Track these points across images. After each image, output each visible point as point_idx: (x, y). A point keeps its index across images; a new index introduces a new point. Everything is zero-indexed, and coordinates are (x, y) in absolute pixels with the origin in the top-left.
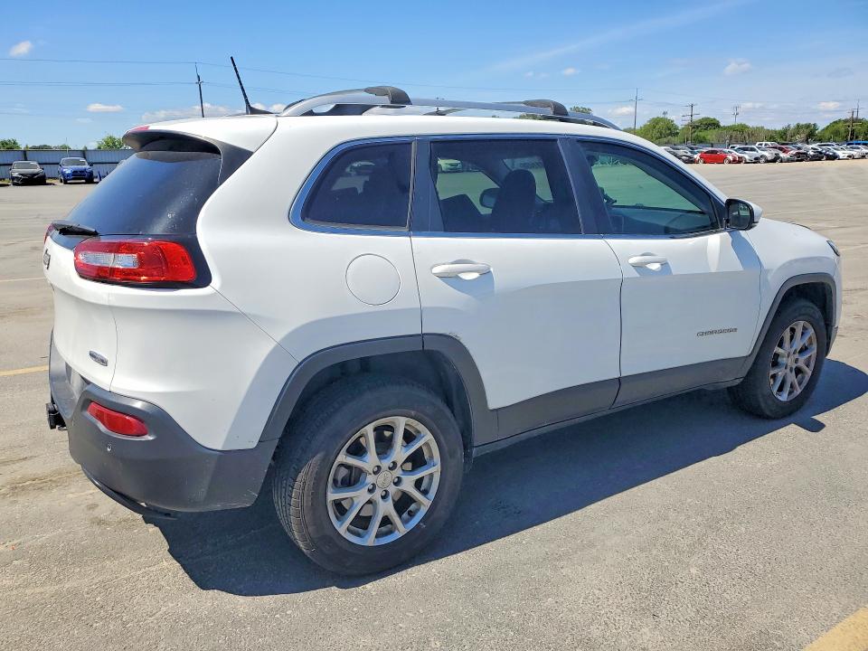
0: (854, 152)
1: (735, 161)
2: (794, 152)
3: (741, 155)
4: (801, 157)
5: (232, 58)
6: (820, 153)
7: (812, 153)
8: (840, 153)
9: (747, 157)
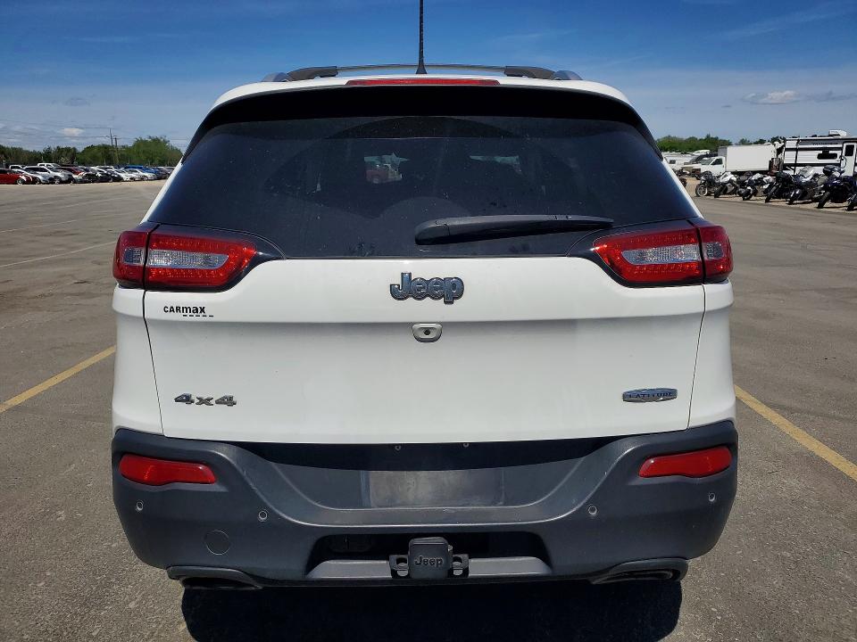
0: (133, 175)
1: (28, 182)
2: (84, 174)
3: (35, 175)
4: (91, 178)
6: (107, 174)
7: (100, 175)
8: (122, 175)
9: (40, 177)
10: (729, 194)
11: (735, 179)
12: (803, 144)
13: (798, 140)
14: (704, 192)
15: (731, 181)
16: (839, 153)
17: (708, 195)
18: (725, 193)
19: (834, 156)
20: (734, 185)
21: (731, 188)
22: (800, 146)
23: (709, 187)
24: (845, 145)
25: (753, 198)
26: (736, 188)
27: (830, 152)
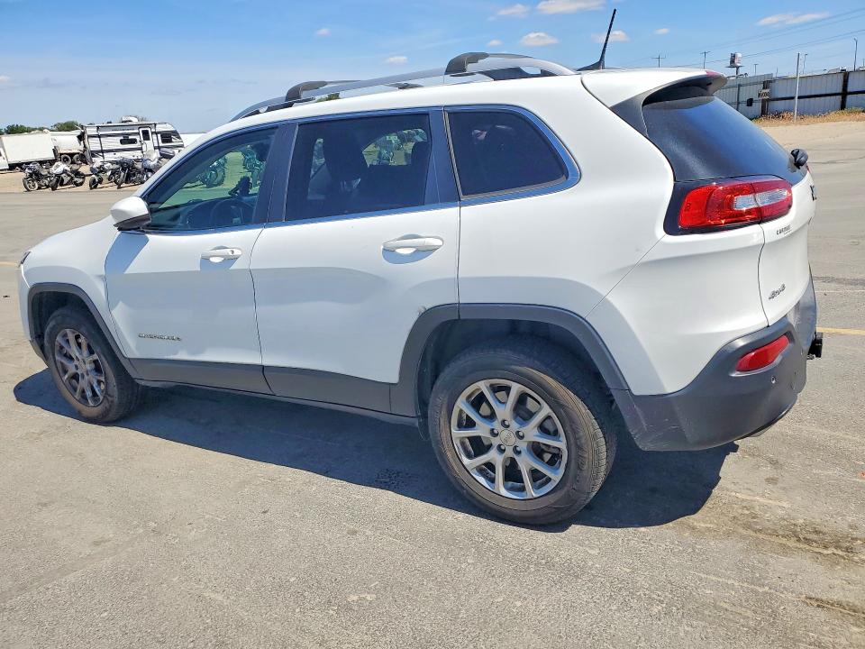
5: (615, 10)
10: (66, 184)
11: (68, 169)
12: (103, 131)
13: (98, 127)
14: (34, 186)
15: (65, 172)
16: (137, 138)
17: (39, 188)
18: (62, 185)
19: (134, 141)
20: (69, 175)
21: (67, 179)
22: (101, 133)
23: (38, 180)
24: (141, 130)
25: (99, 186)
26: (72, 178)
27: (130, 137)
